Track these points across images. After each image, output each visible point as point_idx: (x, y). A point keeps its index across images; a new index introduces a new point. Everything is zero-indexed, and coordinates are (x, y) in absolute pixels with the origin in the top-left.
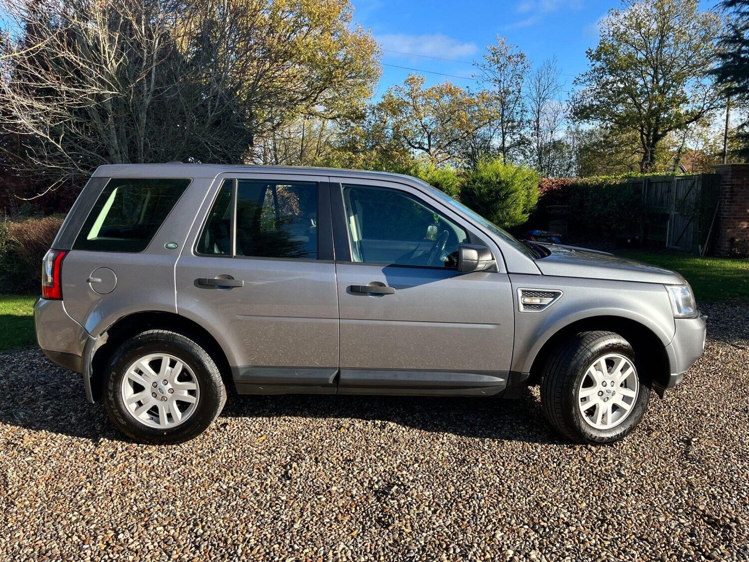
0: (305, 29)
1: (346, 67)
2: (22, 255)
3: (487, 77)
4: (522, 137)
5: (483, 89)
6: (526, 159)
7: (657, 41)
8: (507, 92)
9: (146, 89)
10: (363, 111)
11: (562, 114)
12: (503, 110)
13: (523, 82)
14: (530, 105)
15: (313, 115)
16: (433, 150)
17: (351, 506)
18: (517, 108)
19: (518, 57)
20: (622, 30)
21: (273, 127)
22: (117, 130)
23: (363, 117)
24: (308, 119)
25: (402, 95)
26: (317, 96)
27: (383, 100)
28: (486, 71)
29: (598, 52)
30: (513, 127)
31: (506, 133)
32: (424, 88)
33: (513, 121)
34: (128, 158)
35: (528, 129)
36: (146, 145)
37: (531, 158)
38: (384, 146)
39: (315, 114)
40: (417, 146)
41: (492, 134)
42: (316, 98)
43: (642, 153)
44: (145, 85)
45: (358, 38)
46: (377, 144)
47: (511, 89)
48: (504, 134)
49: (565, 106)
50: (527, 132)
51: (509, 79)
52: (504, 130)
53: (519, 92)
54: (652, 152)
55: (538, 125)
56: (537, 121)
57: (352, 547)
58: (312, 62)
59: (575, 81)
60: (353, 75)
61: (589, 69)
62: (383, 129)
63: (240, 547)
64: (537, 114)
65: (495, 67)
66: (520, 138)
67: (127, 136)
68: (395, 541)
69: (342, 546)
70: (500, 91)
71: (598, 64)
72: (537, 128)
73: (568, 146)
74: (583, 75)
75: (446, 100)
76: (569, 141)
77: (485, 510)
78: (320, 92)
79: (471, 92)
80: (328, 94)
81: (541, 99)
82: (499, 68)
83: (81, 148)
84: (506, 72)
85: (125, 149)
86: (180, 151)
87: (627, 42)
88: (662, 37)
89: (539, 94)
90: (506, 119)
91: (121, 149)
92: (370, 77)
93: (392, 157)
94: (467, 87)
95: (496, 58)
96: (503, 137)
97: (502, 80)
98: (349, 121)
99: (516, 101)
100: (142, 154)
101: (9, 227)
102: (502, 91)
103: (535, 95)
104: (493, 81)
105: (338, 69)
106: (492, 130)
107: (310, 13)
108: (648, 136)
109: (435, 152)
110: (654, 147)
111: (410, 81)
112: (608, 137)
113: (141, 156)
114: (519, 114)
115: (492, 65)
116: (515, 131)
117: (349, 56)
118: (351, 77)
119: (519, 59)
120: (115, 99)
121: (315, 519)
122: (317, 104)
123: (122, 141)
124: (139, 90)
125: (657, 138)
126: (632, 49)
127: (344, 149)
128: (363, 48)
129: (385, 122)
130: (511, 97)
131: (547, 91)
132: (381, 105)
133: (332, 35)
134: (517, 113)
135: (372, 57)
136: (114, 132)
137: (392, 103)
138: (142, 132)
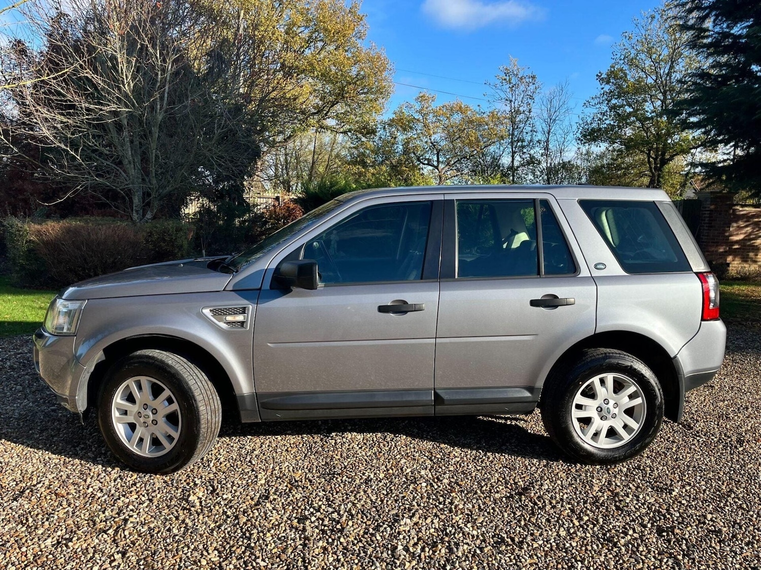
0: (320, 44)
1: (358, 83)
2: (41, 253)
3: (498, 96)
4: (532, 157)
5: (494, 108)
6: (535, 178)
7: (668, 67)
8: (518, 112)
9: (159, 107)
10: (374, 127)
11: (571, 134)
12: (513, 129)
13: (534, 102)
14: (540, 125)
15: (324, 129)
16: (441, 166)
17: (300, 443)
18: (527, 128)
19: (529, 78)
20: (632, 55)
21: (284, 139)
22: (132, 142)
23: (373, 132)
24: (319, 132)
25: (412, 112)
26: (329, 110)
27: (394, 116)
28: (497, 91)
29: (608, 75)
30: (523, 147)
31: (515, 152)
32: (435, 105)
33: (523, 141)
34: (140, 167)
35: (537, 149)
36: (157, 156)
37: (541, 178)
38: (393, 161)
39: (327, 128)
40: (426, 162)
41: (501, 153)
42: (328, 112)
43: (649, 176)
44: (158, 103)
45: (371, 56)
46: (387, 159)
47: (521, 109)
48: (514, 153)
49: (575, 128)
50: (537, 152)
51: (520, 99)
52: (514, 149)
53: (530, 111)
54: (659, 176)
55: (547, 145)
56: (547, 141)
57: (294, 465)
58: (325, 77)
59: (585, 104)
60: (366, 90)
61: (598, 93)
62: (393, 144)
63: (213, 462)
64: (547, 135)
65: (506, 87)
66: (530, 157)
67: (140, 148)
68: (326, 463)
69: (287, 464)
70: (511, 111)
71: (607, 88)
72: (547, 148)
73: (577, 167)
74: (593, 98)
75: (457, 118)
76: (579, 162)
77: (399, 448)
78: (332, 106)
79: (482, 110)
80: (339, 108)
81: (551, 121)
82: (511, 88)
83: (98, 158)
84: (517, 92)
85: (138, 159)
86: (188, 163)
87: (637, 66)
88: (672, 63)
89: (550, 117)
90: (516, 139)
91: (134, 160)
92: (381, 93)
93: (401, 173)
94: (479, 106)
95: (508, 78)
96: (513, 156)
97: (513, 100)
98: (360, 135)
99: (526, 121)
100: (153, 165)
101: (29, 227)
102: (513, 111)
103: (546, 115)
104: (504, 100)
105: (350, 84)
106: (502, 148)
107: (326, 30)
108: (655, 159)
109: (443, 169)
110: (661, 171)
111: (421, 99)
112: (616, 160)
113: (152, 167)
114: (529, 134)
115: (504, 84)
116: (525, 150)
117: (362, 73)
118: (362, 93)
119: (531, 80)
120: (131, 115)
121: (271, 449)
122: (329, 118)
123: (135, 152)
124: (152, 108)
125: (664, 162)
126: (642, 74)
127: (354, 163)
128: (377, 66)
129: (395, 138)
130: (522, 116)
131: (558, 113)
132: (392, 120)
133: (346, 51)
134: (527, 133)
135: (385, 74)
136: (128, 144)
137: (402, 119)
138: (153, 145)
